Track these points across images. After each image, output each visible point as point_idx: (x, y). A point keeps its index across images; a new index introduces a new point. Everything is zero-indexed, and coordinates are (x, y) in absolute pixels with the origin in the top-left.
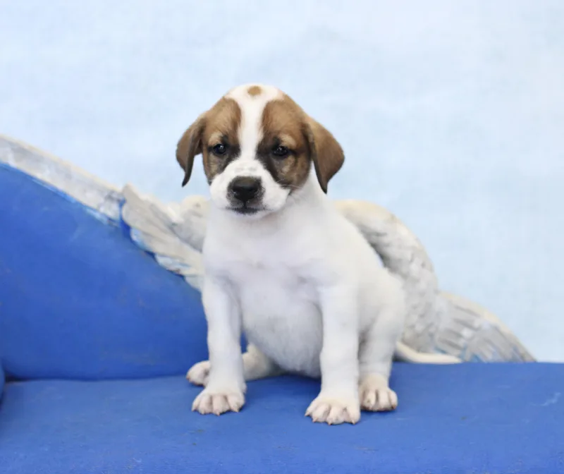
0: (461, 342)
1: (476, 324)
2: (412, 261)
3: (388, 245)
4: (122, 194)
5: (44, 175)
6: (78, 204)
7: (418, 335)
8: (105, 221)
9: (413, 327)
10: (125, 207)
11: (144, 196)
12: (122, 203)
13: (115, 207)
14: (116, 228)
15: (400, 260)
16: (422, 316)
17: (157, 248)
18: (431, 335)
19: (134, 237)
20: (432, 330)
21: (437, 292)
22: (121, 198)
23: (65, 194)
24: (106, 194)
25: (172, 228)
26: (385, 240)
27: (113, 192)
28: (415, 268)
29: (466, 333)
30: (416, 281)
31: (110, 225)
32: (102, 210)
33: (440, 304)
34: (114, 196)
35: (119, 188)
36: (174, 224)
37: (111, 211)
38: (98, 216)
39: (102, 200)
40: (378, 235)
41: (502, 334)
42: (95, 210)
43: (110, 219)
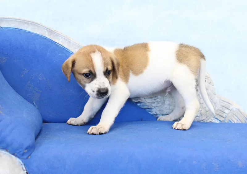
0: (224, 115)
1: (230, 108)
2: (206, 81)
5: (60, 41)
21: (215, 94)
23: (68, 49)
29: (227, 111)
33: (216, 99)
41: (240, 112)
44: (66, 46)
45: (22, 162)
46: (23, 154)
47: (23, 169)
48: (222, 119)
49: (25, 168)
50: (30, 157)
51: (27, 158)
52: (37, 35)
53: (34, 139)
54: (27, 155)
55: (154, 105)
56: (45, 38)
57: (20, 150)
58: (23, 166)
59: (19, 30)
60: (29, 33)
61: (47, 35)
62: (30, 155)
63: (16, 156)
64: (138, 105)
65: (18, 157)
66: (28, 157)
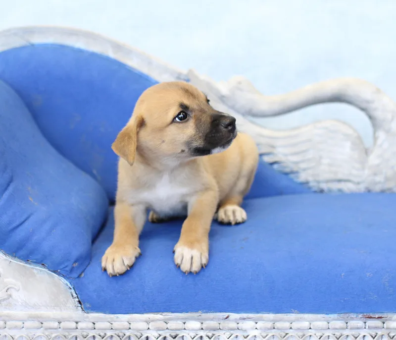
2: (392, 121)
3: (374, 110)
22: (187, 78)
23: (148, 77)
24: (176, 75)
25: (222, 99)
26: (373, 106)
27: (180, 74)
28: (394, 126)
34: (182, 77)
36: (223, 96)
40: (368, 102)
45: (70, 283)
46: (72, 270)
47: (72, 296)
49: (76, 294)
50: (83, 275)
51: (79, 277)
52: (93, 55)
53: (90, 242)
54: (79, 272)
55: (303, 166)
56: (107, 59)
57: (66, 264)
58: (73, 291)
59: (62, 47)
60: (80, 51)
61: (111, 54)
62: (83, 271)
63: (59, 274)
64: (275, 166)
65: (64, 276)
66: (81, 274)
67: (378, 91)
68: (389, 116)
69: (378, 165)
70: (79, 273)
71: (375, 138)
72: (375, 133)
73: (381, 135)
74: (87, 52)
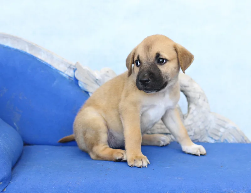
0: (220, 134)
1: (226, 126)
2: (200, 98)
3: (189, 91)
4: (75, 66)
5: (42, 57)
6: (56, 70)
7: (201, 130)
8: (67, 77)
9: (199, 126)
10: (76, 72)
11: (84, 68)
12: (75, 70)
13: (72, 72)
14: (72, 80)
15: (194, 98)
16: (203, 122)
17: (89, 89)
18: (207, 131)
19: (80, 85)
20: (207, 128)
21: (210, 112)
22: (75, 68)
23: (50, 66)
24: (68, 66)
25: (96, 81)
26: (188, 89)
27: (71, 65)
28: (200, 101)
29: (222, 130)
30: (201, 107)
31: (69, 79)
32: (66, 73)
33: (211, 117)
34: (72, 67)
35: (74, 63)
36: (97, 80)
37: (70, 73)
38: (64, 75)
39: (66, 69)
40: (185, 86)
41: (237, 131)
42: (64, 73)
43: (70, 77)
44: (49, 62)
48: (217, 138)
50: (5, 190)
51: (3, 191)
52: (17, 51)
53: (11, 169)
56: (25, 54)
60: (8, 48)
61: (28, 51)
62: (6, 188)
67: (191, 80)
68: (198, 96)
69: (190, 125)
70: (3, 188)
71: (189, 109)
72: (189, 105)
73: (193, 107)
74: (13, 49)
